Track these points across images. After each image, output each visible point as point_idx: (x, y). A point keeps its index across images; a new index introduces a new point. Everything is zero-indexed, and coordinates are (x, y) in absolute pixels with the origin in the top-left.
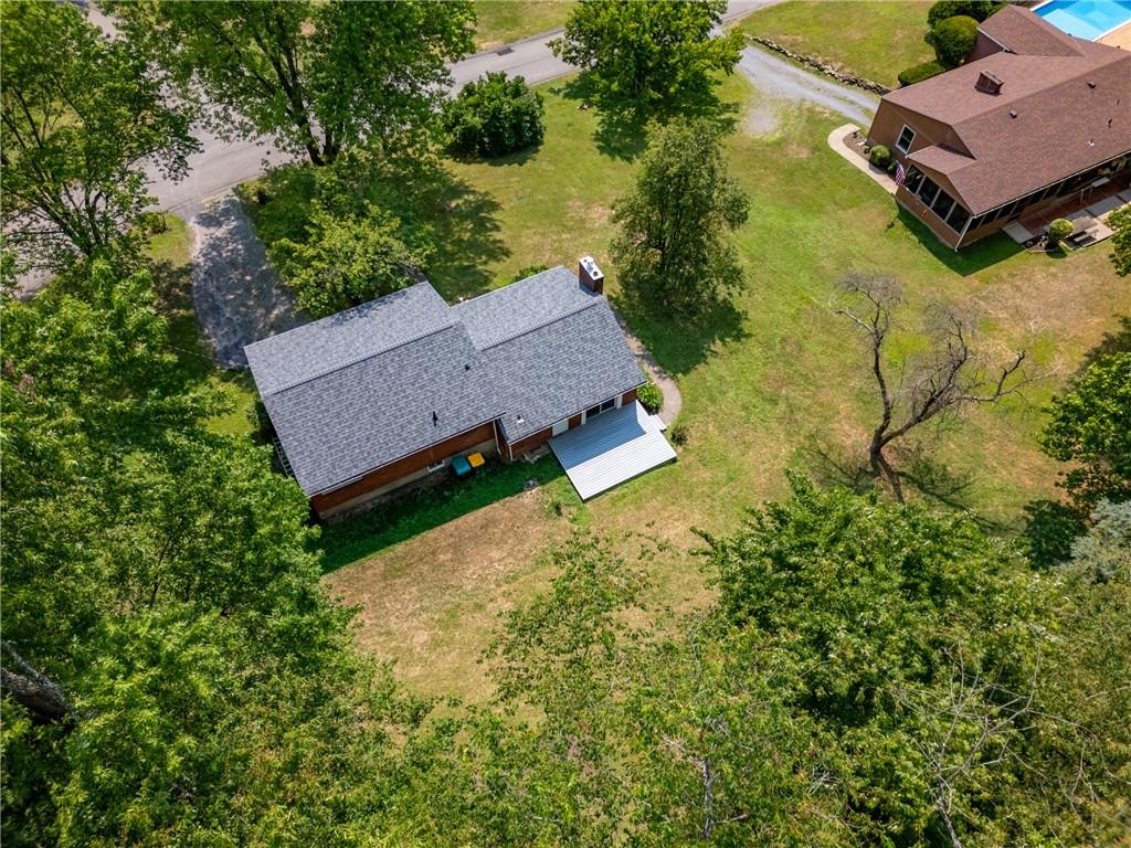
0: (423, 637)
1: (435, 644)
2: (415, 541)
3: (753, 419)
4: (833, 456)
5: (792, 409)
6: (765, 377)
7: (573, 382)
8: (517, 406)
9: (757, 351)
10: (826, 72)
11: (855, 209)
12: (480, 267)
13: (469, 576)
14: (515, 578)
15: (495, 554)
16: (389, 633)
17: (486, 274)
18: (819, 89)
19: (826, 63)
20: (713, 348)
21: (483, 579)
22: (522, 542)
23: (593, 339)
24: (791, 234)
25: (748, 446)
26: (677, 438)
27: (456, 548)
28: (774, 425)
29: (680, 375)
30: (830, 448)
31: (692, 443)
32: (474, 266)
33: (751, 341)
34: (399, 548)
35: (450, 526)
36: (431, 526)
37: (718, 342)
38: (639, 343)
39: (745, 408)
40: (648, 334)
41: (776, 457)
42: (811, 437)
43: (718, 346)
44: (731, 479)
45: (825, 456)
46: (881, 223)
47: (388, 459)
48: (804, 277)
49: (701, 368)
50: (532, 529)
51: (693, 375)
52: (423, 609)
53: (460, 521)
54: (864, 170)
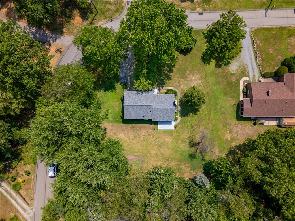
0: (132, 138)
1: (133, 139)
2: (136, 125)
3: (188, 129)
4: (193, 140)
5: (194, 130)
6: (194, 123)
7: (164, 117)
8: (155, 117)
9: (196, 118)
10: (257, 59)
11: (232, 98)
12: (165, 81)
13: (140, 133)
14: (145, 136)
15: (144, 132)
16: (128, 135)
17: (165, 83)
18: (251, 63)
19: (258, 57)
20: (190, 114)
21: (141, 134)
22: (148, 131)
23: (170, 113)
24: (218, 98)
25: (184, 132)
26: (175, 127)
27: (140, 128)
28: (190, 131)
29: (182, 117)
30: (194, 139)
31: (177, 128)
32: (164, 80)
33: (197, 116)
34: (133, 125)
35: (140, 125)
36: (138, 124)
37: (192, 113)
38: (180, 108)
39: (188, 127)
40: (183, 107)
41: (186, 136)
42: (193, 136)
43: (191, 114)
44: (179, 136)
45: (192, 139)
46: (234, 103)
47: (136, 119)
48: (213, 108)
49: (186, 117)
50: (150, 130)
51: (184, 118)
52: (133, 134)
53: (142, 125)
54: (241, 91)
